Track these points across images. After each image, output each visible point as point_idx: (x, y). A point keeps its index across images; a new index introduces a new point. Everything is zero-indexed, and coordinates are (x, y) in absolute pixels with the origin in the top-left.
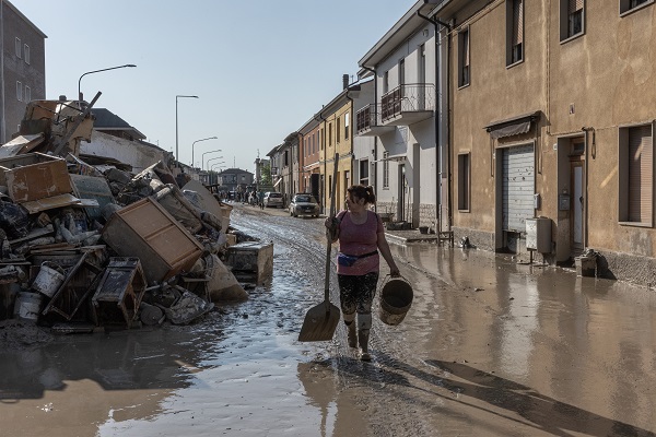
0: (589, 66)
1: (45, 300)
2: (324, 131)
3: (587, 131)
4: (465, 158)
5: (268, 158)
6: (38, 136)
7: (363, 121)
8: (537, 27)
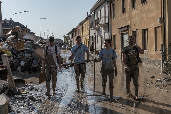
0: (137, 15)
1: (22, 67)
2: (82, 28)
3: (137, 30)
4: (115, 36)
5: (67, 35)
6: (15, 35)
7: (91, 26)
8: (127, 5)
